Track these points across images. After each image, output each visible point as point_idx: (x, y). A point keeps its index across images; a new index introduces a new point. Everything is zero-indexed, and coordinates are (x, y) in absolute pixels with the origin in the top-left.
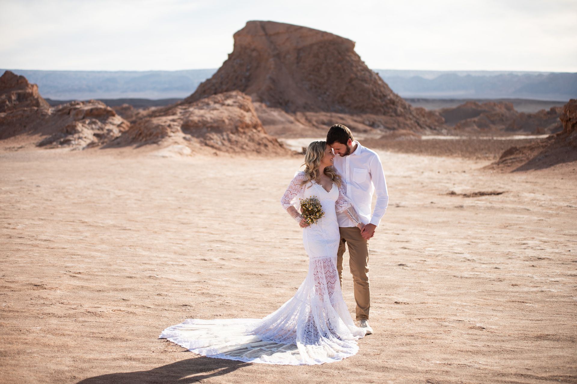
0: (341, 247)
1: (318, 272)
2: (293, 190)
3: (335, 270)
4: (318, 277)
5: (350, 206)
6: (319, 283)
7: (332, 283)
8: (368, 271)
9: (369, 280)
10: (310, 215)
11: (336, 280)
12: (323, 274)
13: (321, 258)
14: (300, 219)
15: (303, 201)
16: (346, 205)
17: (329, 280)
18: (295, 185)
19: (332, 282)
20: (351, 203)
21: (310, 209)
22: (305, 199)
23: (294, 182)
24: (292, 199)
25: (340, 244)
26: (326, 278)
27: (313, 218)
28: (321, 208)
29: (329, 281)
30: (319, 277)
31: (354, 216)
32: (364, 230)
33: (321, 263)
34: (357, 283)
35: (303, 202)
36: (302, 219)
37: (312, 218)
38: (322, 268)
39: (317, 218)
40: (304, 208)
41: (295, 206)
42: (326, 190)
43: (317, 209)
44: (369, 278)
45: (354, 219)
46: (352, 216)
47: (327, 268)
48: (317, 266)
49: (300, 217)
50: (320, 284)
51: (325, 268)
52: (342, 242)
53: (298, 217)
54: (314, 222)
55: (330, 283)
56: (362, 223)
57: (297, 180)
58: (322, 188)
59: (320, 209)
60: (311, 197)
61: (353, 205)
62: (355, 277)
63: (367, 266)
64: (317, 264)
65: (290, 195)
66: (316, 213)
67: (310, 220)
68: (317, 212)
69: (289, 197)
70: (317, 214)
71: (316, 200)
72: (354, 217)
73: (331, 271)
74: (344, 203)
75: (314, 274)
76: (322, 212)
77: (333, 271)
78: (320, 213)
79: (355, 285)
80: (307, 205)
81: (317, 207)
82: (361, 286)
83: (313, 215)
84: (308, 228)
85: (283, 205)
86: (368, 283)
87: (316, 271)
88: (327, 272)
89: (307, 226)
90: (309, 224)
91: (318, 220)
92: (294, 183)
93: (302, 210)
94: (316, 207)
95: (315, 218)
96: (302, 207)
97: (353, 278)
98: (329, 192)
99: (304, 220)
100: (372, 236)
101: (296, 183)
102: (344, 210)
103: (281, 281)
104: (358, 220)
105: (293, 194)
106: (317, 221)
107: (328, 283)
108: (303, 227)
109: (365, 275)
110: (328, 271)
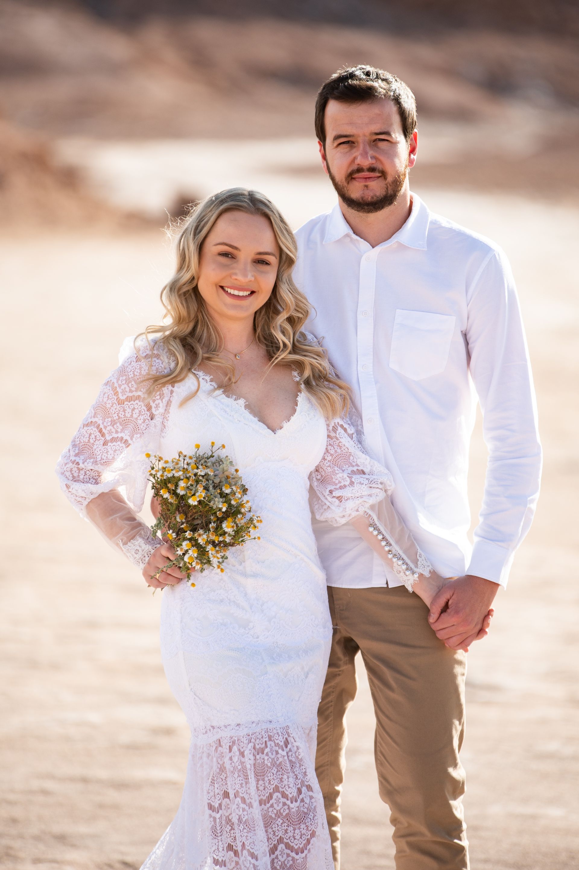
0: (338, 680)
1: (226, 795)
2: (113, 423)
3: (309, 788)
4: (229, 821)
5: (381, 496)
6: (230, 847)
7: (292, 849)
8: (462, 792)
9: (464, 835)
10: (194, 530)
11: (313, 835)
12: (250, 806)
13: (243, 732)
14: (148, 548)
15: (161, 465)
16: (365, 491)
17: (280, 834)
18: (120, 402)
19: (297, 844)
20: (385, 479)
21: (193, 502)
22: (171, 455)
23: (114, 389)
24: (107, 463)
25: (332, 663)
26: (268, 823)
27: (208, 542)
28: (245, 498)
29: (280, 840)
30: (235, 820)
31: (398, 542)
32: (445, 608)
33: (242, 754)
34: (413, 846)
35: (164, 469)
36: (157, 550)
37: (201, 541)
38: (246, 778)
39: (226, 545)
40: (166, 495)
41: (122, 491)
42: (262, 420)
43: (228, 502)
44: (464, 826)
45: (400, 558)
46: (389, 544)
47: (272, 778)
48: (222, 769)
49: (147, 540)
50: (236, 853)
51: (260, 774)
52: (340, 653)
53: (139, 542)
54: (209, 562)
55: (288, 846)
56: (434, 574)
57: (128, 381)
58: (247, 414)
59: (241, 505)
60: (198, 447)
61: (391, 488)
62: (404, 820)
63: (455, 765)
64: (226, 760)
65: (98, 447)
66: (220, 520)
67: (193, 553)
68: (227, 515)
69: (92, 456)
70: (228, 527)
71: (220, 461)
72: (396, 548)
73: (292, 792)
74: (352, 483)
75: (211, 807)
76: (249, 516)
77: (300, 791)
78: (241, 521)
79: (400, 856)
80: (182, 484)
81: (228, 491)
82: (427, 860)
83: (206, 528)
84: (185, 587)
85: (68, 486)
86: (462, 849)
87: (218, 790)
88: (271, 796)
89: (179, 580)
90: (188, 571)
91: (230, 552)
92: (116, 393)
93: (159, 508)
94: (223, 495)
95: (213, 543)
96: (157, 494)
97: (394, 821)
98: (279, 432)
99: (164, 552)
100: (481, 632)
101: (124, 392)
102: (354, 514)
103: (57, 829)
104: (416, 562)
105: (113, 440)
106: (224, 558)
107: (273, 850)
108: (160, 584)
109: (449, 808)
110: (276, 789)
